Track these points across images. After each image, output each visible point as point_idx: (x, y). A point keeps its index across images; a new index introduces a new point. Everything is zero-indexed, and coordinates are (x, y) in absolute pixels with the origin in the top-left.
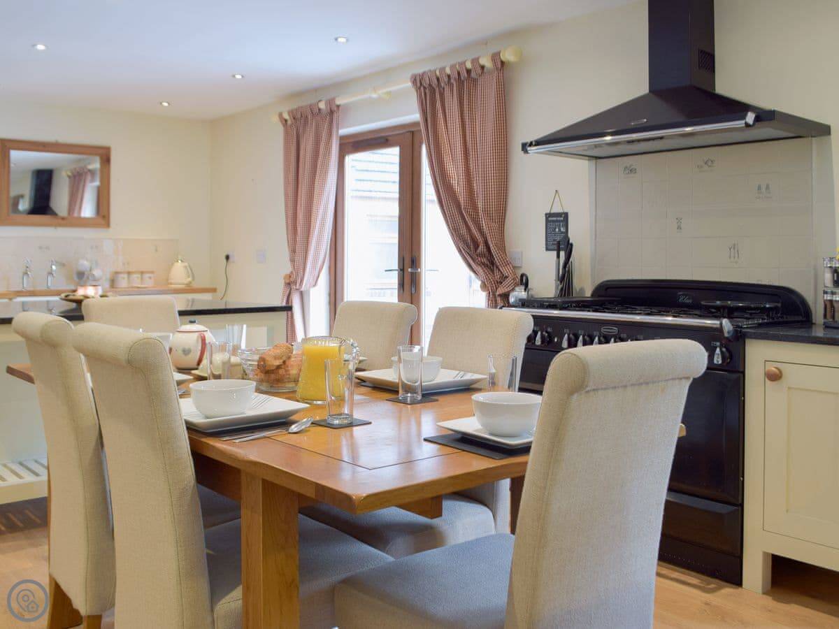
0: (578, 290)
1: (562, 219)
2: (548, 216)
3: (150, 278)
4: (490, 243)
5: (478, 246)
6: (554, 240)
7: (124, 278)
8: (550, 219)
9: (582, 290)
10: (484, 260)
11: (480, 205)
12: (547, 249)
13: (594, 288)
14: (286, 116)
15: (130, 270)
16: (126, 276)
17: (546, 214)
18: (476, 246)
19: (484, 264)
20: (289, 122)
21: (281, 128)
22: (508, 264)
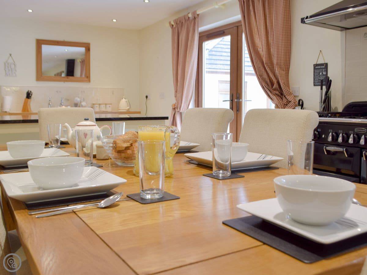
0: (333, 109)
1: (324, 67)
2: (315, 66)
3: (110, 107)
4: (281, 82)
5: (273, 85)
6: (319, 80)
7: (97, 107)
8: (316, 67)
9: (336, 108)
10: (277, 92)
11: (275, 61)
12: (315, 85)
13: (344, 107)
14: (173, 23)
15: (100, 103)
16: (98, 106)
17: (314, 65)
18: (272, 84)
19: (277, 94)
20: (174, 26)
21: (170, 29)
22: (291, 94)
